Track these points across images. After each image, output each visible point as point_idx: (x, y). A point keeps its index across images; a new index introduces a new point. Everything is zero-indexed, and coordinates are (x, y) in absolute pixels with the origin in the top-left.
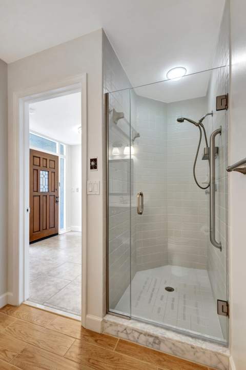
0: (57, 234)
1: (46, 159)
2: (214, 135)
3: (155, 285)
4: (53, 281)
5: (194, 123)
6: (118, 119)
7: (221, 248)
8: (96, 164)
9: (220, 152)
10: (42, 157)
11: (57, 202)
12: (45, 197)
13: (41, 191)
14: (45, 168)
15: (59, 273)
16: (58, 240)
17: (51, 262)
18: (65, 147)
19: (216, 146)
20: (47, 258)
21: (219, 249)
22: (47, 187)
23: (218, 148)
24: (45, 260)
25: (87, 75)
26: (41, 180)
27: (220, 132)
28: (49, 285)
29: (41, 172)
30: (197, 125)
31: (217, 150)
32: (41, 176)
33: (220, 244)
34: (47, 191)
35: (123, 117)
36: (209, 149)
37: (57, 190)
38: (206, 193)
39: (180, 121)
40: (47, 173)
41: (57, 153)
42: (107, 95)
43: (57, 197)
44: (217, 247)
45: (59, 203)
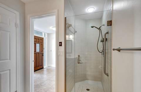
0: (43, 68)
1: (39, 39)
2: (106, 34)
3: (82, 88)
4: (43, 88)
5: (97, 28)
6: (69, 27)
7: (108, 75)
8: (61, 44)
9: (108, 40)
10: (37, 38)
11: (43, 55)
12: (38, 54)
13: (37, 51)
14: (38, 42)
15: (45, 85)
16: (43, 70)
17: (41, 80)
18: (46, 34)
19: (106, 38)
20: (40, 78)
21: (107, 76)
22: (39, 50)
23: (107, 39)
24: (39, 79)
25: (58, 10)
26: (37, 47)
27: (108, 33)
28: (41, 90)
29: (37, 44)
30: (99, 29)
31: (106, 39)
32: (37, 46)
33: (108, 74)
34: (39, 51)
35: (71, 26)
36: (104, 39)
37: (43, 51)
38: (102, 54)
39: (92, 27)
40: (39, 44)
41: (43, 37)
42: (66, 18)
43: (43, 54)
44: (107, 75)
45: (44, 56)
